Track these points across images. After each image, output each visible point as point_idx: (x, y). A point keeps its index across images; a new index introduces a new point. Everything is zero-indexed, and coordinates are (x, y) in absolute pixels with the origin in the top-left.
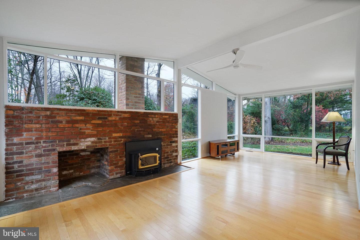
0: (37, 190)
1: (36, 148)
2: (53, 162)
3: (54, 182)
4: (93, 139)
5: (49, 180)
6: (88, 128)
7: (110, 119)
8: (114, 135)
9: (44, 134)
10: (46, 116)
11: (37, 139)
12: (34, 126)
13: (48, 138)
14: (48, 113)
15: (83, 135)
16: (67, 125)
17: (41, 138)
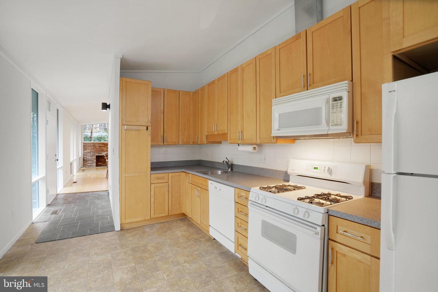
0: (90, 166)
1: (90, 154)
2: (95, 158)
3: (95, 164)
5: (93, 163)
9: (92, 150)
10: (93, 145)
11: (90, 151)
12: (90, 148)
13: (93, 151)
14: (93, 144)
16: (99, 148)
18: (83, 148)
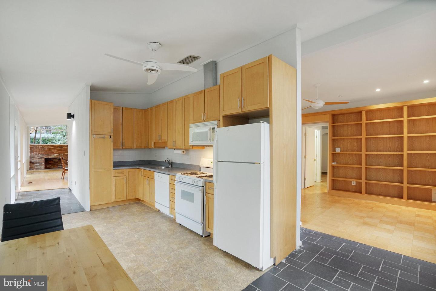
0: (38, 168)
1: (38, 156)
2: (43, 161)
3: (43, 167)
4: (57, 155)
5: (42, 166)
6: (55, 151)
7: (64, 148)
8: (65, 153)
9: (40, 152)
10: (41, 147)
11: (38, 154)
12: (37, 150)
14: (42, 146)
15: (53, 153)
16: (48, 150)
17: (40, 154)
18: (29, 151)
